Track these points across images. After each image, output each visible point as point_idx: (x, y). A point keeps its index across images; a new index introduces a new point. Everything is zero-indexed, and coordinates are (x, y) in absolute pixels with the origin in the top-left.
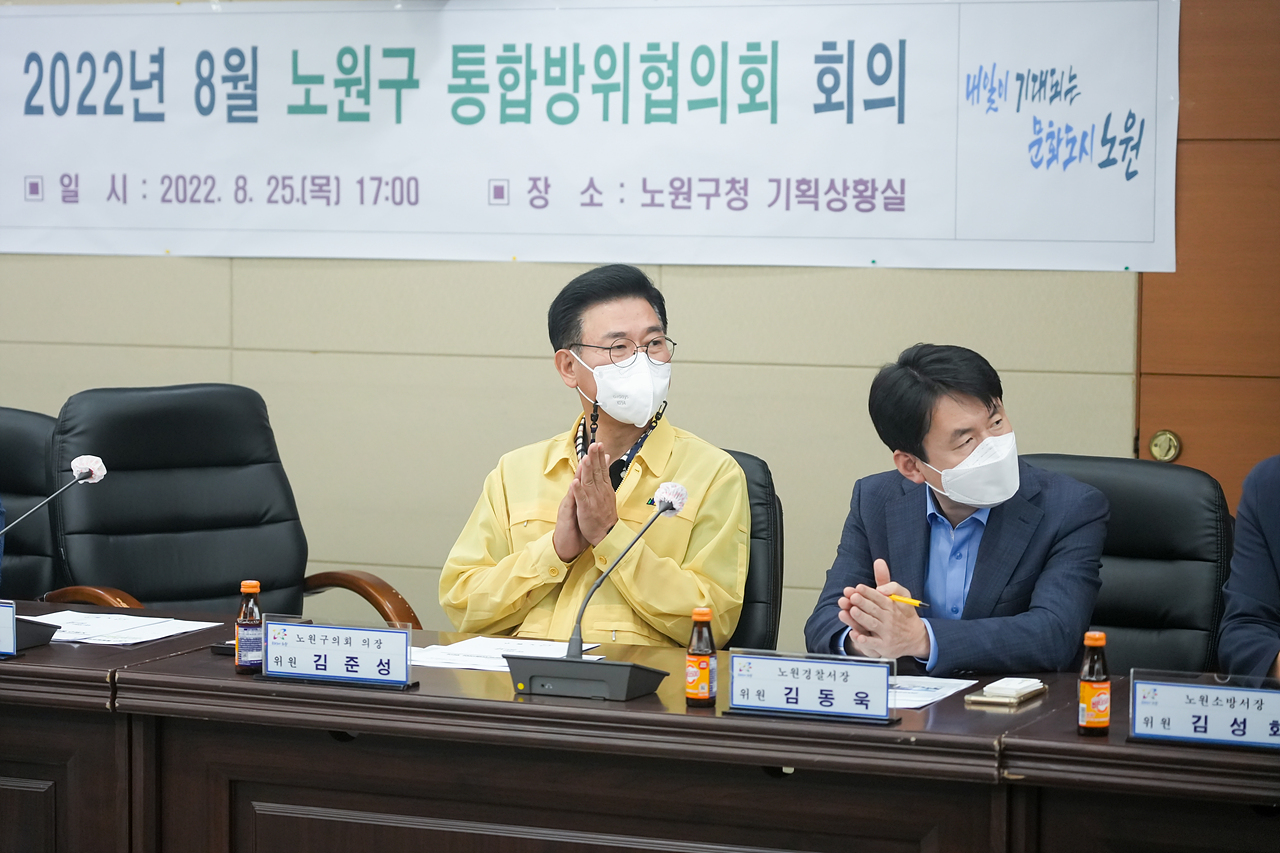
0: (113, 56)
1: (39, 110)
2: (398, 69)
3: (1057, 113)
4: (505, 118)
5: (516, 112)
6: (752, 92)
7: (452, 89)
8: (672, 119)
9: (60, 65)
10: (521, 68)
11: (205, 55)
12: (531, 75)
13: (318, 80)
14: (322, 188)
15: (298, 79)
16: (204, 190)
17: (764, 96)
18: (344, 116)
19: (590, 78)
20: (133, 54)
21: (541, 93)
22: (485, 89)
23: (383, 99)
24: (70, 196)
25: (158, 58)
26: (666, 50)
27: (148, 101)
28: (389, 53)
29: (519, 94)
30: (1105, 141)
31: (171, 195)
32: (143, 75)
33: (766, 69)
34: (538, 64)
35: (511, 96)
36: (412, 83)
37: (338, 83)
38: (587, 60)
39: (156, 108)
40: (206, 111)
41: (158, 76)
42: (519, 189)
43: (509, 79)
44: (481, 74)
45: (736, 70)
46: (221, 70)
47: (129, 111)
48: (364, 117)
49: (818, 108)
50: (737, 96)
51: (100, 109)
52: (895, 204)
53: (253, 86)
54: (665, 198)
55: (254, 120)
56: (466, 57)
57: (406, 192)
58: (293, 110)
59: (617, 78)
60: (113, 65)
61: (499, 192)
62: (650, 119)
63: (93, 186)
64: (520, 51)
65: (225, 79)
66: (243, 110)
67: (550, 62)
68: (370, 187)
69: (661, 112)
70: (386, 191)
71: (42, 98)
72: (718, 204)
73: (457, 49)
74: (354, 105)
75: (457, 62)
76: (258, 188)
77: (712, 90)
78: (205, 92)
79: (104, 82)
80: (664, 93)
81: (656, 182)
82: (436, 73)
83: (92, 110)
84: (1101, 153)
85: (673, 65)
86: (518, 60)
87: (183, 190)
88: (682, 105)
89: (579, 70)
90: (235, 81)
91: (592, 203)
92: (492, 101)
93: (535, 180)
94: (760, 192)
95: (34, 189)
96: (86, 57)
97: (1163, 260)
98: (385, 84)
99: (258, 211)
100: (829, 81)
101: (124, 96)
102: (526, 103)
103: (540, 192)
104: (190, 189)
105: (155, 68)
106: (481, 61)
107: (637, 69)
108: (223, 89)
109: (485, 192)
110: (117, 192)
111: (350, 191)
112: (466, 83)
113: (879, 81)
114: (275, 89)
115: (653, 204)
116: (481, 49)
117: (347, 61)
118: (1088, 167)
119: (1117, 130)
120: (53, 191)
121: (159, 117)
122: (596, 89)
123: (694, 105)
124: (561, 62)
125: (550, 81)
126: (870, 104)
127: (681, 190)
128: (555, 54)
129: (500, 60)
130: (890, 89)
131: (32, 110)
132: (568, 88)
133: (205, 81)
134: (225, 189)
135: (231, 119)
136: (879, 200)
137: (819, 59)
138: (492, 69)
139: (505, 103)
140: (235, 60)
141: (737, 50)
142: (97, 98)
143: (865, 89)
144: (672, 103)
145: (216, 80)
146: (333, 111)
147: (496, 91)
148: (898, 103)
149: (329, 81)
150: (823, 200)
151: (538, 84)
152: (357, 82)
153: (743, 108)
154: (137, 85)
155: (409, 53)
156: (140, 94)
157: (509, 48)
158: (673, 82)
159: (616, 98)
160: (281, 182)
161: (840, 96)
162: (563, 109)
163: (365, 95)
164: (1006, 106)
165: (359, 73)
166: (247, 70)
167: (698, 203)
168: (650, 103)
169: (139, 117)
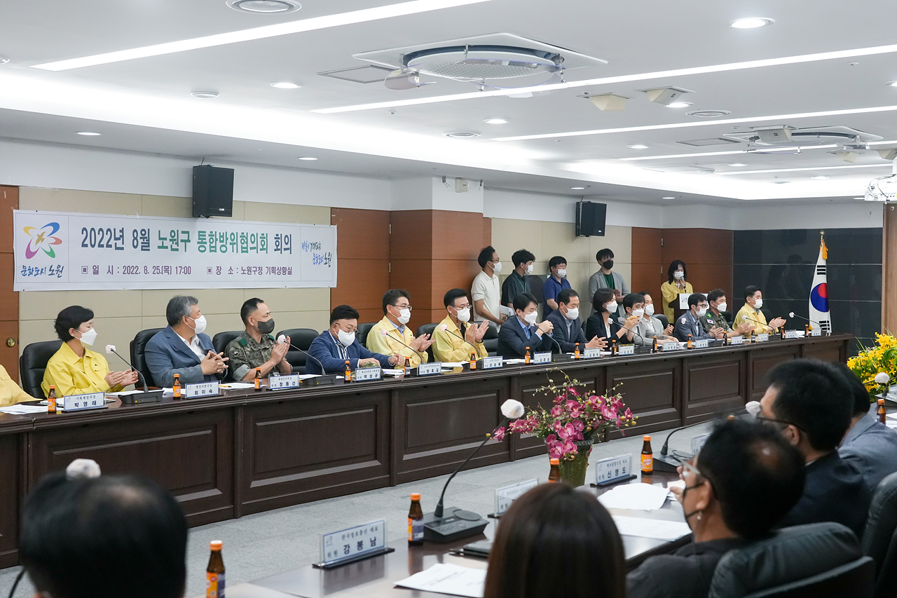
0: (109, 230)
1: (86, 246)
2: (185, 237)
3: (317, 252)
4: (211, 251)
5: (213, 250)
6: (263, 246)
7: (198, 243)
8: (247, 252)
9: (93, 232)
10: (214, 238)
11: (135, 231)
12: (216, 240)
13: (166, 239)
14: (167, 269)
15: (160, 239)
16: (135, 270)
17: (265, 247)
18: (172, 250)
19: (229, 241)
20: (115, 229)
21: (219, 244)
22: (206, 243)
23: (182, 245)
24: (96, 272)
25: (122, 231)
26: (245, 234)
27: (119, 243)
28: (183, 232)
29: (213, 245)
30: (326, 259)
31: (126, 272)
32: (117, 236)
33: (265, 240)
34: (218, 237)
35: (212, 245)
36: (189, 241)
37: (170, 240)
38: (229, 236)
39: (122, 246)
40: (135, 247)
41: (122, 236)
42: (214, 270)
43: (211, 241)
44: (205, 239)
45: (260, 240)
46: (140, 235)
47: (113, 246)
48: (177, 250)
49: (275, 250)
50: (260, 247)
51: (105, 246)
52: (290, 273)
53: (149, 240)
54: (246, 272)
55: (149, 250)
56: (201, 233)
57: (188, 270)
58: (159, 247)
59: (235, 241)
60: (109, 232)
61: (210, 270)
62: (242, 252)
63: (103, 270)
64: (214, 233)
65: (141, 238)
66: (146, 247)
67: (221, 236)
68: (179, 269)
69: (245, 250)
70: (183, 270)
71: (87, 242)
72: (257, 273)
73: (199, 232)
74: (175, 246)
75: (199, 235)
76: (150, 270)
77: (255, 245)
78: (135, 241)
79: (106, 237)
80: (245, 245)
81: (245, 268)
82: (195, 238)
83: (103, 246)
84: (325, 261)
85: (247, 239)
86: (213, 236)
87: (129, 270)
88: (249, 249)
89: (227, 239)
90: (143, 238)
91: (231, 273)
92: (207, 246)
93: (218, 267)
94: (265, 270)
95: (85, 270)
96: (101, 230)
97: (335, 286)
98: (182, 241)
99: (151, 276)
100: (277, 244)
101: (112, 242)
102: (215, 247)
103: (219, 270)
104: (131, 270)
105: (121, 234)
106: (205, 236)
107: (239, 239)
108: (140, 241)
109: (206, 270)
110: (110, 271)
111: (174, 270)
112: (202, 242)
113: (287, 244)
114: (154, 242)
115: (244, 273)
116: (205, 232)
117: (173, 234)
118: (323, 264)
119: (327, 257)
120: (90, 271)
121: (122, 249)
122: (231, 244)
123: (251, 248)
124: (223, 236)
125: (221, 241)
126: (285, 249)
127: (249, 269)
128: (222, 234)
129: (209, 235)
130: (288, 246)
131: (84, 245)
132: (224, 243)
133: (135, 238)
134: (141, 270)
135: (142, 250)
136: (287, 272)
137: (275, 238)
138: (208, 238)
139: (211, 247)
140: (143, 233)
141: (260, 235)
142: (104, 242)
143: (284, 246)
144: (247, 248)
145: (138, 238)
146: (169, 248)
147: (208, 243)
148: (289, 249)
149: (168, 240)
150: (276, 272)
151: (218, 242)
152: (175, 240)
153: (261, 250)
154: (116, 239)
155: (188, 233)
156: (116, 241)
157: (211, 232)
158: (247, 243)
159: (235, 246)
160: (156, 268)
161: (279, 247)
162: (224, 249)
163: (177, 244)
164: (309, 250)
165: (176, 237)
166: (147, 235)
167: (253, 273)
168: (242, 248)
169: (117, 248)
